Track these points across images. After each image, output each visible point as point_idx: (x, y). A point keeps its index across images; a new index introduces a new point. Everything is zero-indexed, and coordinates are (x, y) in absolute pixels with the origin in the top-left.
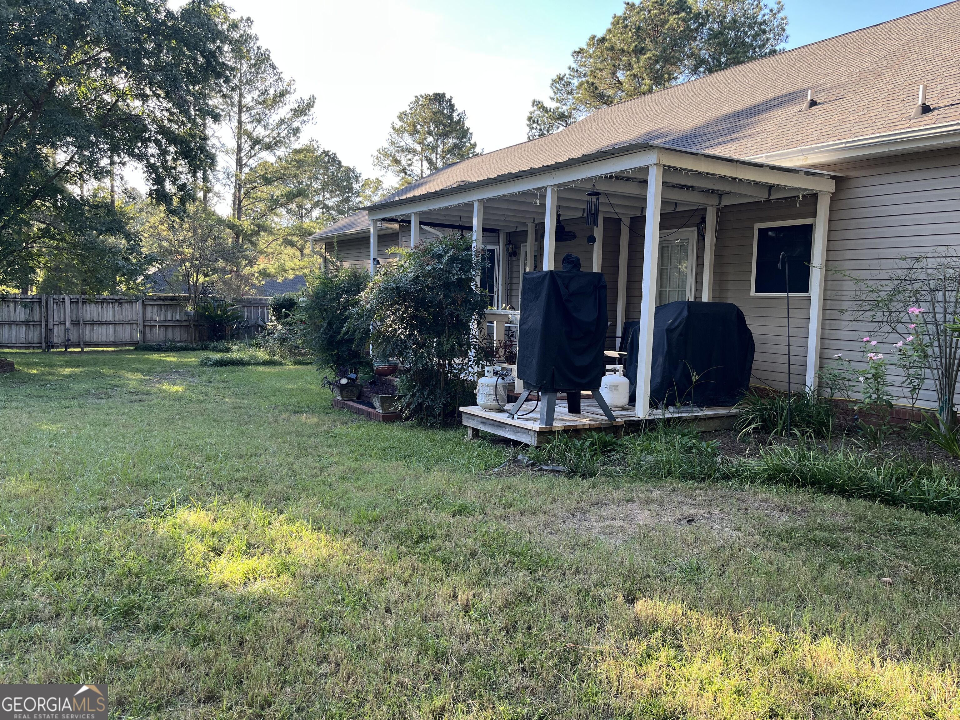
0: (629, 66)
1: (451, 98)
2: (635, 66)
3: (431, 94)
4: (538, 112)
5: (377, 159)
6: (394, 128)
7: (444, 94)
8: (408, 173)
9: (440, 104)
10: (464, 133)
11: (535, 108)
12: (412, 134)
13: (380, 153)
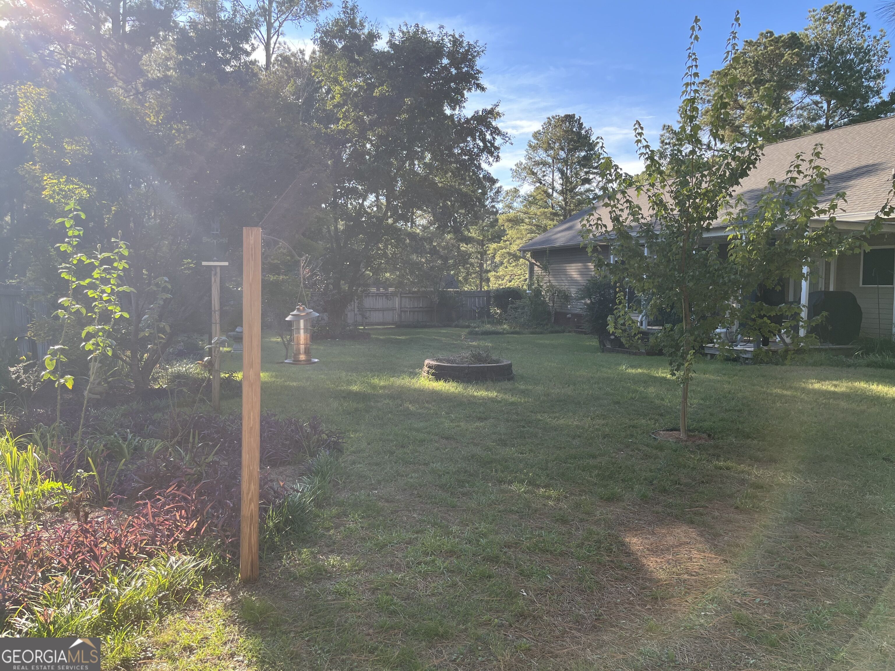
0: (749, 94)
1: (580, 118)
2: (755, 95)
3: (563, 116)
4: (668, 134)
5: (516, 172)
6: (530, 146)
7: (574, 115)
8: (543, 182)
9: (569, 123)
10: (592, 146)
11: (665, 131)
12: (546, 150)
13: (518, 167)
